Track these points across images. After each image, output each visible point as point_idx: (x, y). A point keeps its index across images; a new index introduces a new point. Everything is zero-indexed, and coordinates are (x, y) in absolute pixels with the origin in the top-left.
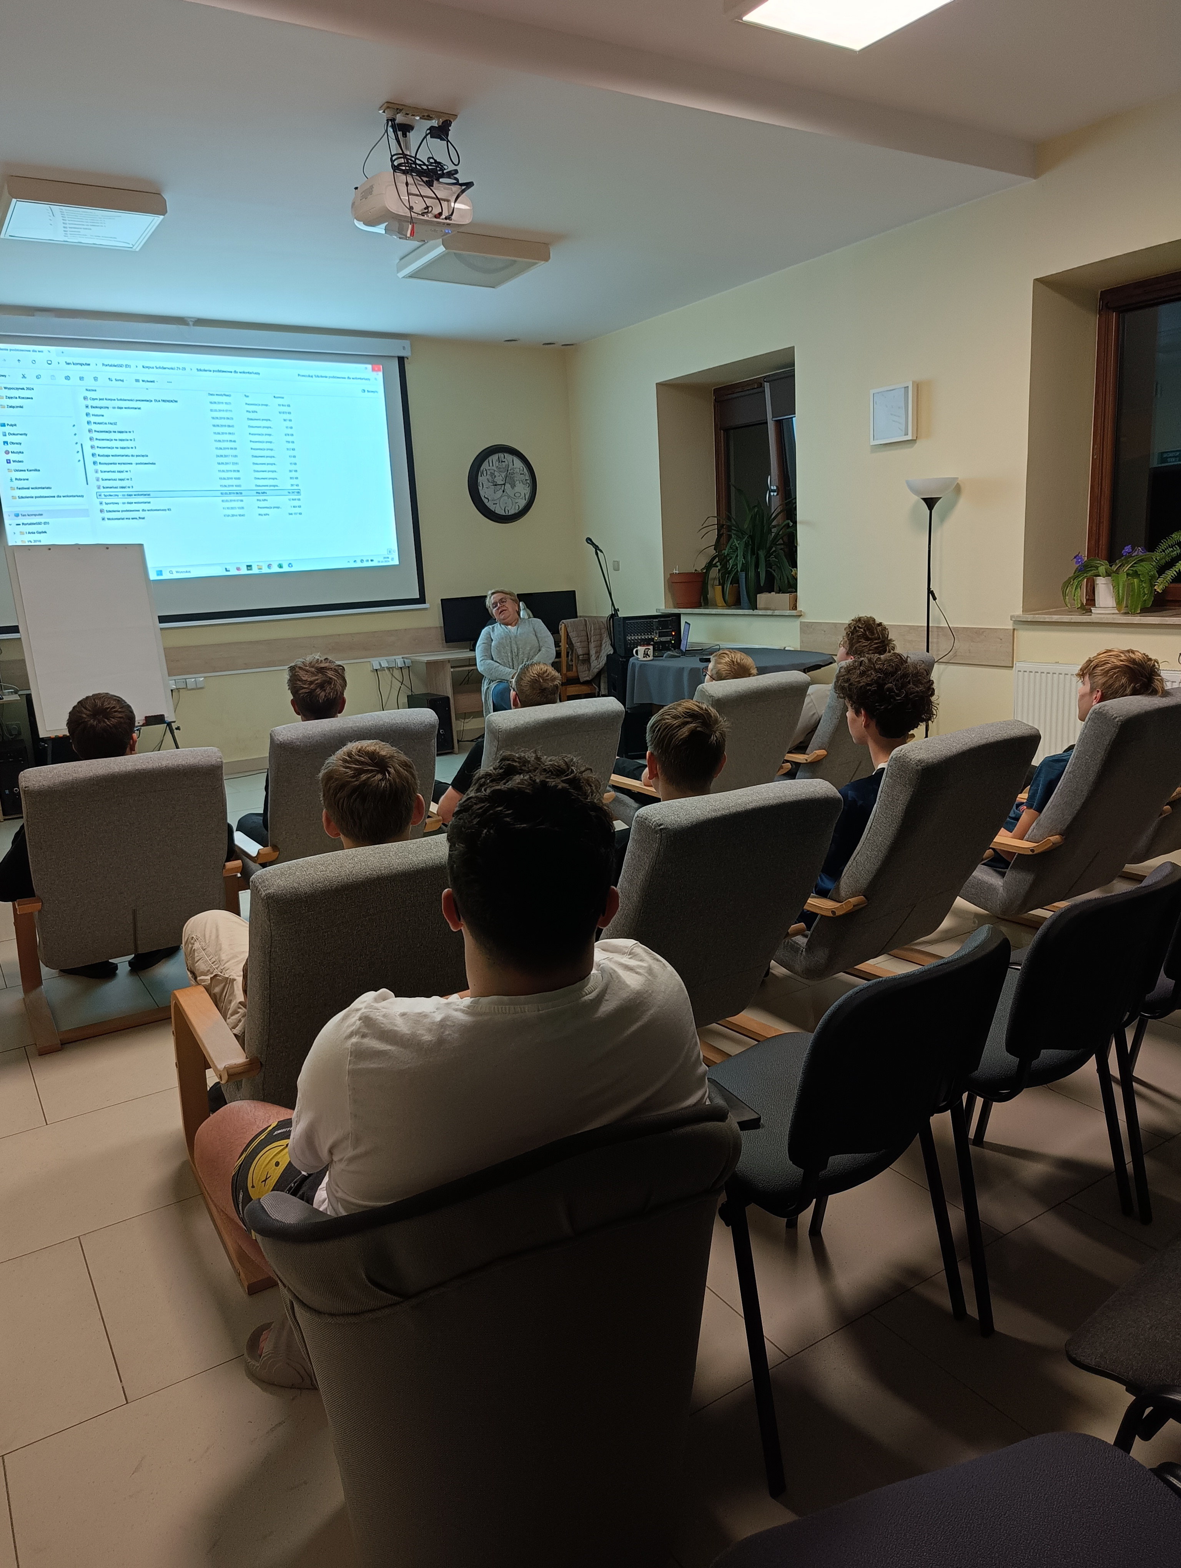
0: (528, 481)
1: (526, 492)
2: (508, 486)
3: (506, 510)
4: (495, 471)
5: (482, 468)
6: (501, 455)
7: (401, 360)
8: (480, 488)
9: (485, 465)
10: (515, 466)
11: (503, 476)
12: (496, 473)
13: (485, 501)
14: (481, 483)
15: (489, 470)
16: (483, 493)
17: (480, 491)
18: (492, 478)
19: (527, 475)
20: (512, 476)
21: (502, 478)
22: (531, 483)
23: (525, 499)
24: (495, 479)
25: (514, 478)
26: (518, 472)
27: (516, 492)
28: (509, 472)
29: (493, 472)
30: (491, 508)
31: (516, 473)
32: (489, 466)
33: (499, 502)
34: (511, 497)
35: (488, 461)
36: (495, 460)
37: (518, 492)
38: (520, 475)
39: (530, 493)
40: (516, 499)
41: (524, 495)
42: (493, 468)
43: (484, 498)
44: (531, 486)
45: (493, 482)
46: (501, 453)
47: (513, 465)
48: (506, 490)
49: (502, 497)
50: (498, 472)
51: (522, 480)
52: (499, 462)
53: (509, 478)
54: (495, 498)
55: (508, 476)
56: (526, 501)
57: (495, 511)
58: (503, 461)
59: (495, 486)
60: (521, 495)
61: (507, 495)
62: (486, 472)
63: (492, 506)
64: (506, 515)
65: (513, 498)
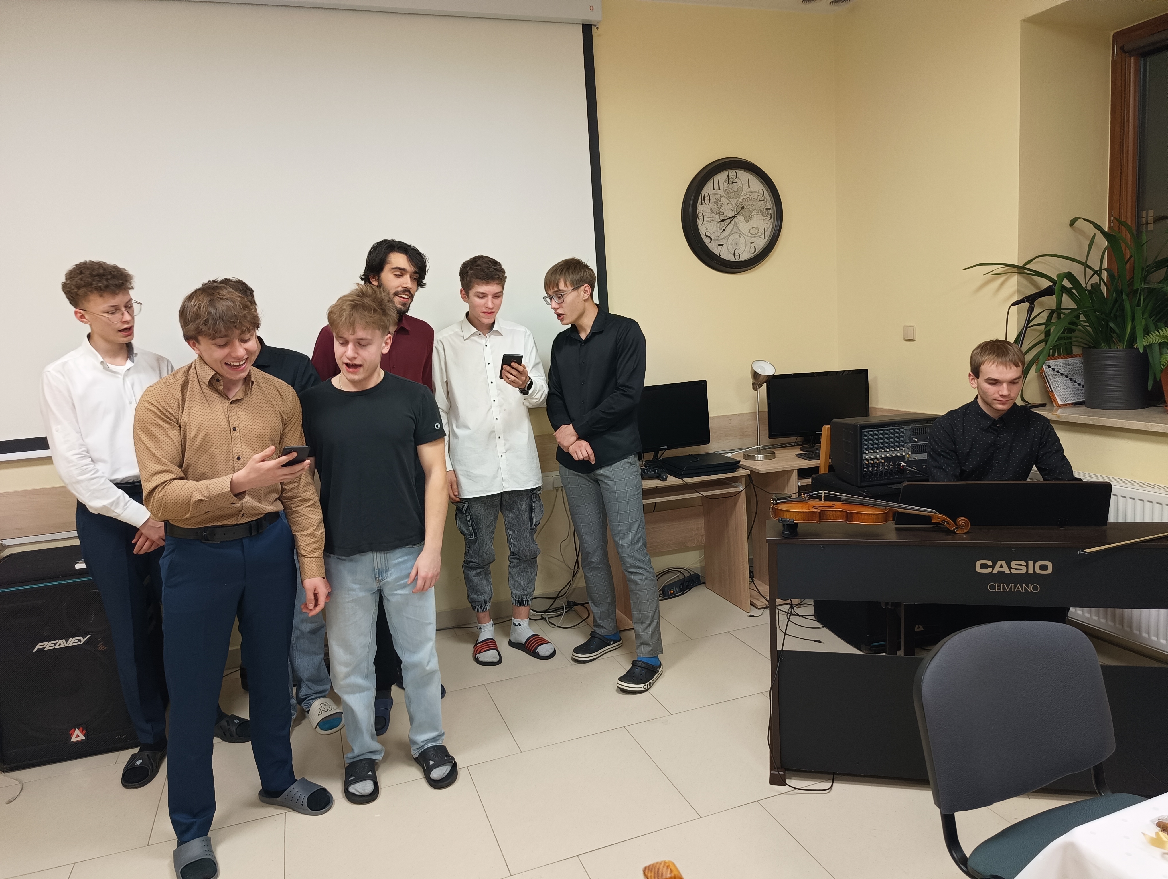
0: (770, 211)
1: (766, 226)
2: (740, 218)
3: (736, 254)
5: (703, 193)
6: (732, 173)
7: (587, 30)
8: (699, 222)
9: (708, 189)
10: (752, 189)
11: (734, 205)
12: (724, 200)
13: (707, 241)
14: (700, 215)
15: (714, 195)
16: (703, 229)
17: (699, 226)
18: (718, 207)
19: (769, 202)
20: (747, 204)
21: (731, 206)
22: (774, 213)
23: (765, 237)
24: (722, 208)
25: (749, 206)
26: (757, 198)
27: (753, 228)
28: (743, 197)
29: (719, 198)
30: (714, 251)
31: (753, 199)
32: (714, 189)
33: (727, 241)
34: (744, 234)
35: (713, 182)
36: (724, 180)
37: (755, 227)
38: (759, 201)
39: (772, 228)
40: (752, 237)
41: (763, 232)
42: (719, 192)
43: (705, 237)
44: (774, 218)
45: (720, 213)
46: (732, 171)
47: (749, 188)
48: (738, 225)
49: (730, 234)
50: (727, 199)
51: (761, 208)
52: (729, 183)
53: (743, 208)
54: (722, 237)
55: (741, 204)
56: (766, 240)
57: (720, 255)
58: (734, 181)
59: (722, 219)
60: (759, 231)
61: (738, 232)
62: (709, 199)
63: (716, 248)
64: (735, 260)
65: (748, 236)
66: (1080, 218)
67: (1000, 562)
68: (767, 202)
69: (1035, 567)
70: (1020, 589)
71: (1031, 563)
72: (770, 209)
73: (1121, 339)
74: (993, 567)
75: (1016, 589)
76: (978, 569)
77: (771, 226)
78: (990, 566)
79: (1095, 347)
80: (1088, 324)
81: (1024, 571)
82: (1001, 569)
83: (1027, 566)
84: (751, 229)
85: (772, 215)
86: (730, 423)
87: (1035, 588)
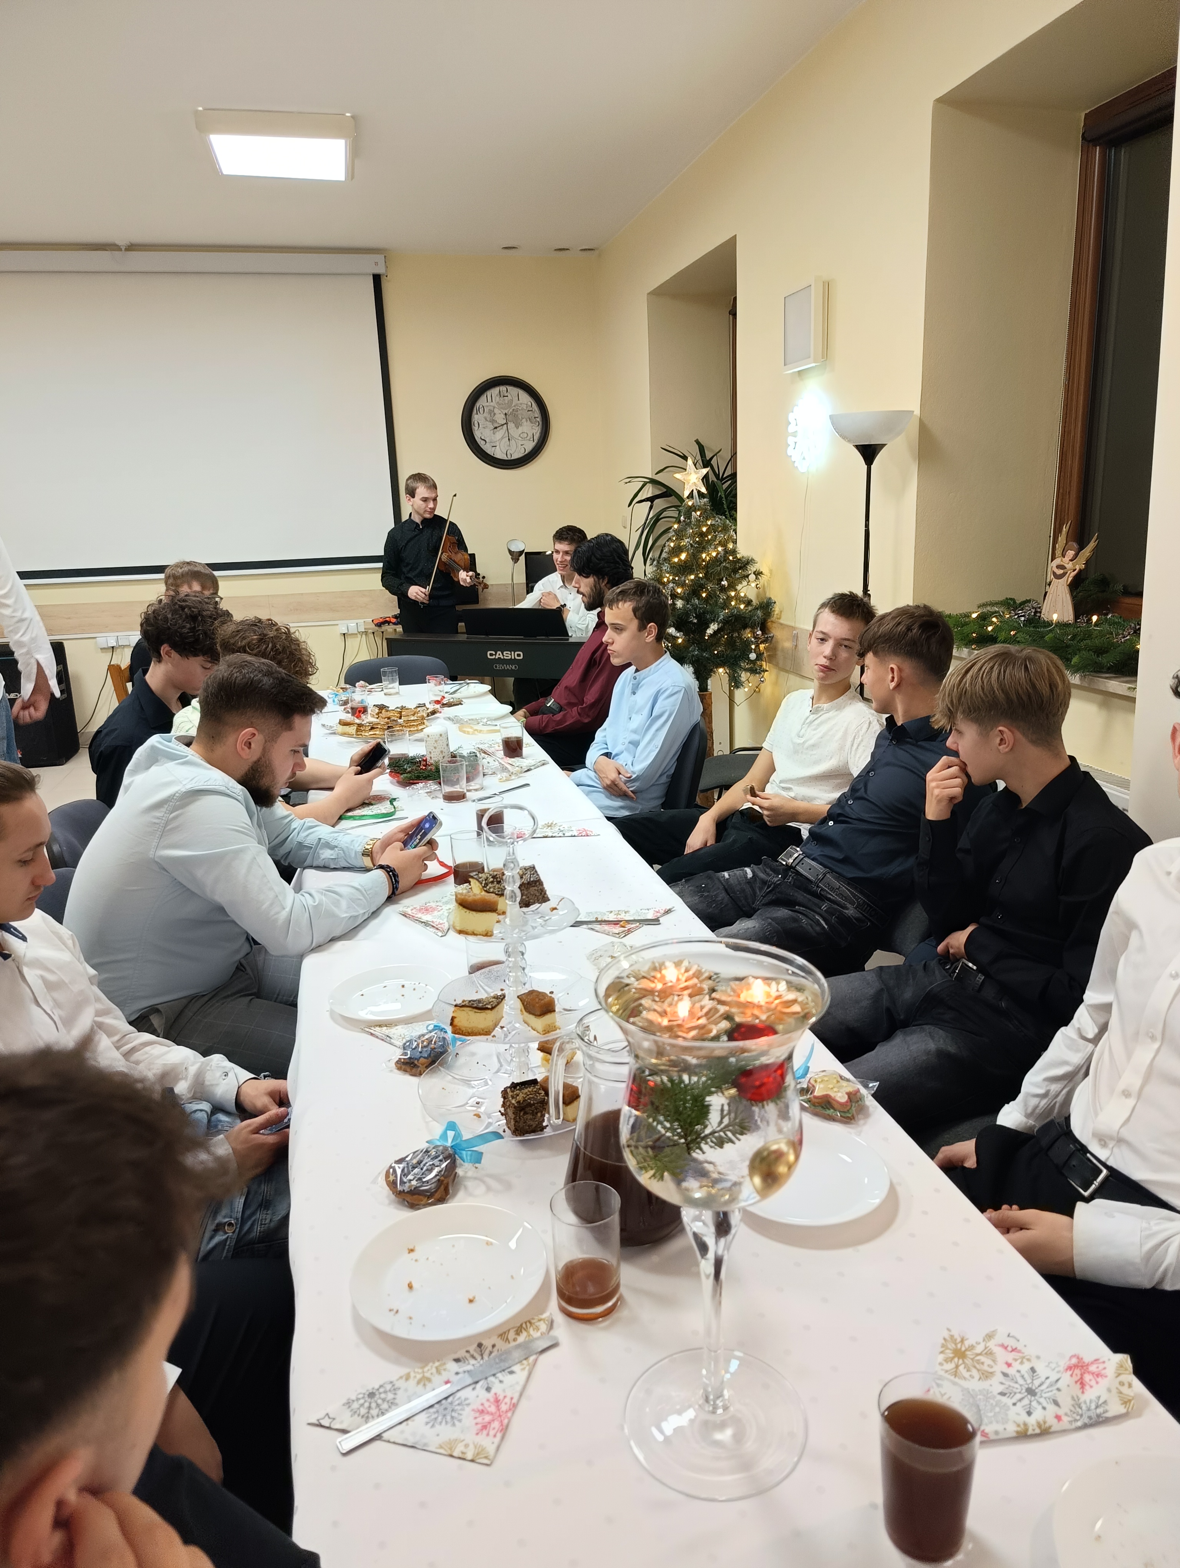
1: (534, 432)
2: (511, 425)
3: (508, 454)
4: (494, 407)
5: (477, 405)
7: (377, 279)
8: (475, 427)
9: (482, 401)
11: (505, 414)
12: (496, 411)
13: (482, 444)
14: (476, 422)
15: (487, 406)
16: (477, 434)
17: (474, 430)
18: (491, 416)
19: (537, 412)
20: (517, 413)
21: (503, 416)
23: (534, 441)
24: (495, 417)
25: (519, 415)
26: (525, 408)
28: (513, 408)
29: (492, 409)
30: (490, 451)
32: (487, 403)
33: (499, 444)
34: (514, 438)
35: (487, 397)
36: (496, 395)
37: (524, 432)
38: (528, 411)
39: (540, 433)
40: (523, 440)
41: (532, 436)
42: (492, 404)
43: (481, 439)
44: (542, 426)
45: (493, 421)
46: (503, 386)
47: (519, 400)
48: (509, 431)
49: (502, 438)
50: (499, 409)
51: (530, 417)
52: (500, 397)
53: (513, 417)
54: (495, 440)
55: (512, 413)
56: (535, 444)
57: (496, 455)
58: (505, 395)
59: (494, 425)
60: (528, 435)
61: (509, 436)
62: (483, 409)
63: (492, 449)
64: (509, 459)
65: (518, 440)
67: (498, 652)
70: (510, 668)
72: (538, 418)
74: (496, 655)
76: (489, 657)
78: (494, 655)
81: (510, 657)
82: (499, 656)
83: (512, 655)
84: (521, 434)
85: (540, 422)
87: (516, 667)
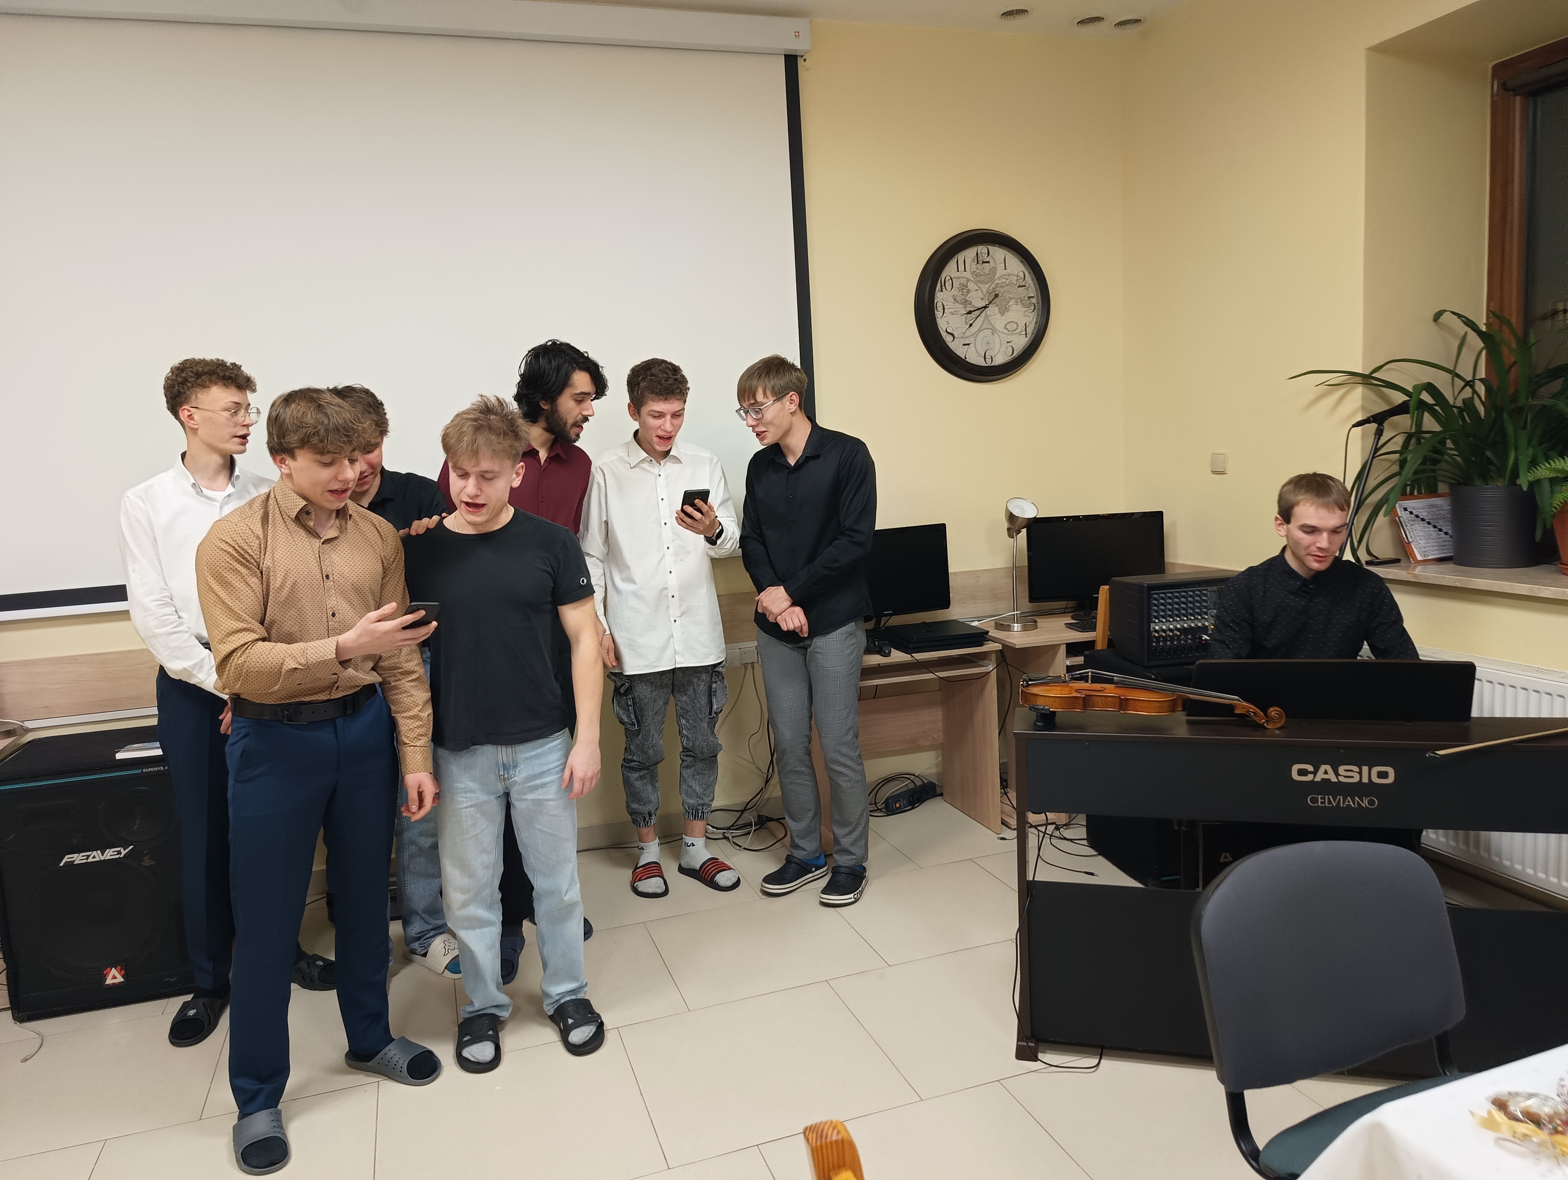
0: (1034, 301)
1: (1027, 320)
2: (992, 310)
3: (987, 357)
4: (968, 280)
5: (943, 276)
6: (982, 249)
7: (791, 62)
8: (938, 314)
9: (950, 270)
10: (1009, 271)
11: (985, 291)
12: (971, 286)
13: (948, 339)
14: (939, 305)
15: (958, 278)
17: (937, 320)
18: (963, 295)
19: (1032, 288)
20: (1002, 290)
21: (981, 294)
22: (1038, 303)
23: (1026, 334)
24: (969, 296)
25: (1005, 294)
26: (1015, 283)
27: (1010, 322)
28: (997, 282)
29: (965, 283)
30: (958, 353)
31: (1010, 284)
32: (958, 271)
33: (975, 340)
34: (998, 330)
35: (957, 262)
36: (971, 260)
37: (1012, 322)
38: (1019, 287)
39: (1036, 323)
40: (1008, 334)
41: (1024, 328)
42: (965, 274)
43: (946, 334)
44: (1038, 310)
45: (966, 302)
46: (983, 246)
47: (1005, 269)
48: (990, 319)
49: (979, 331)
50: (976, 284)
51: (1022, 296)
52: (978, 263)
53: (996, 296)
54: (968, 334)
55: (994, 290)
56: (1028, 339)
57: (966, 358)
58: (985, 261)
59: (968, 310)
60: (1018, 326)
61: (990, 327)
62: (951, 283)
63: (961, 349)
64: (986, 365)
65: (1004, 333)
66: (1447, 311)
67: (1323, 768)
68: (1030, 289)
69: (1370, 774)
70: (1352, 804)
71: (1365, 769)
72: (1033, 297)
73: (1501, 473)
74: (1315, 773)
75: (1346, 803)
76: (1295, 776)
77: (1035, 320)
78: (1311, 773)
79: (1466, 484)
80: (1456, 453)
81: (1356, 779)
82: (1326, 777)
83: (1360, 773)
84: (1008, 323)
85: (1036, 305)
86: (978, 582)
87: (1371, 802)
